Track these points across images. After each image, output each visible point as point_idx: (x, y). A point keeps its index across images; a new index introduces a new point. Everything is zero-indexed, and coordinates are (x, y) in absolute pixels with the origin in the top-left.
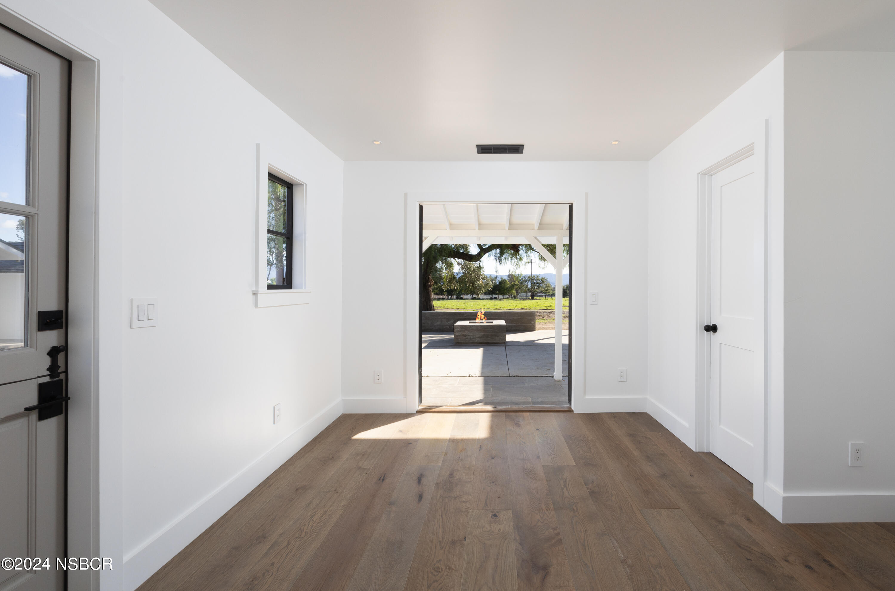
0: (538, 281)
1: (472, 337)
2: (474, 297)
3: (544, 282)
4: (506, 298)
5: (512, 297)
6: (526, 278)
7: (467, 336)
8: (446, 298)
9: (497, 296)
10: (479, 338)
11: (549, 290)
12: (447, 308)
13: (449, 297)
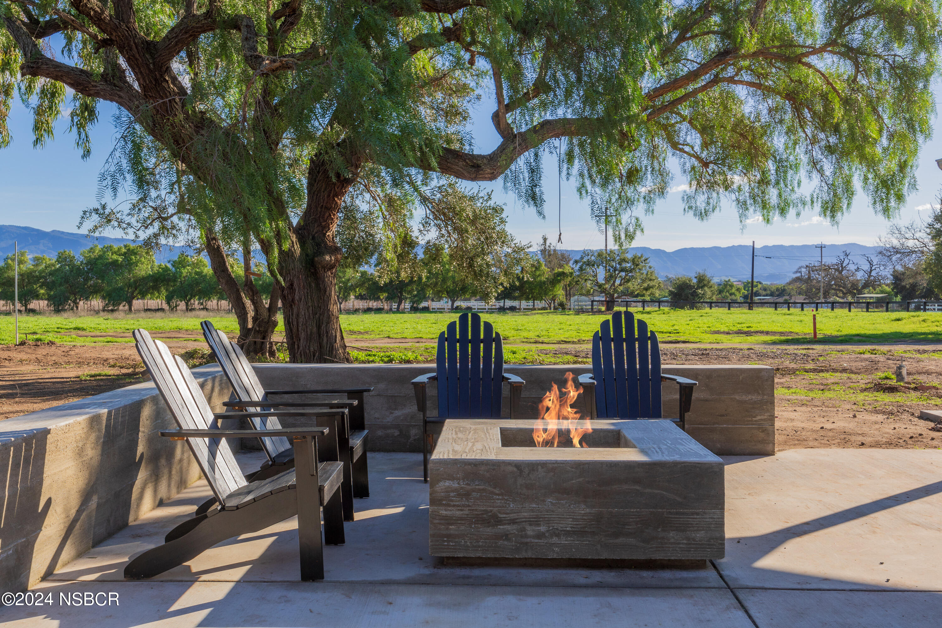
0: (624, 265)
1: (530, 530)
2: (457, 307)
3: (640, 267)
4: (539, 309)
5: (554, 307)
6: (593, 258)
7: (499, 522)
8: (386, 307)
9: (515, 303)
10: (567, 534)
11: (652, 287)
12: (389, 337)
13: (395, 306)
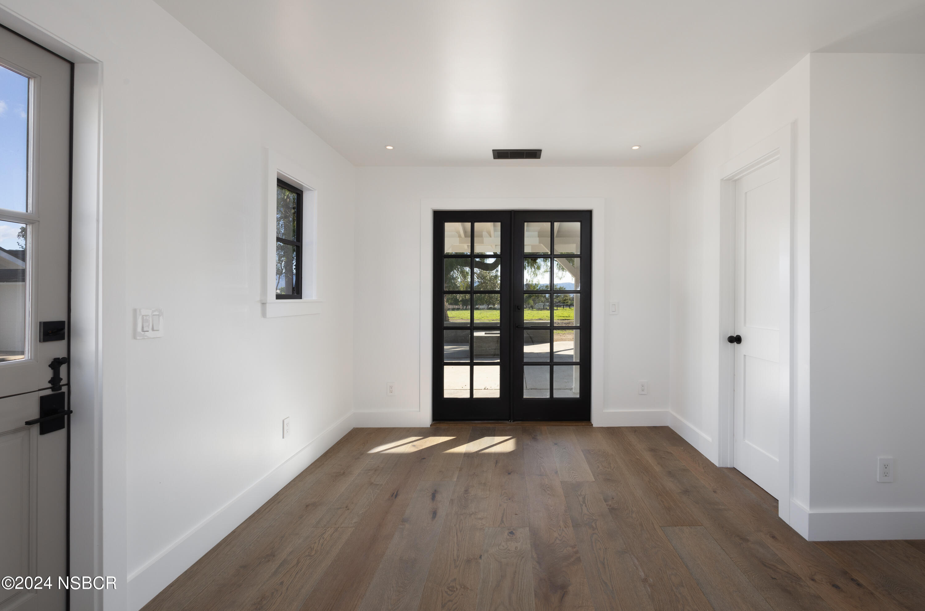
2: (490, 307)
5: (529, 307)
8: (460, 308)
10: (494, 349)
11: (567, 300)
12: (462, 319)
13: (465, 307)
